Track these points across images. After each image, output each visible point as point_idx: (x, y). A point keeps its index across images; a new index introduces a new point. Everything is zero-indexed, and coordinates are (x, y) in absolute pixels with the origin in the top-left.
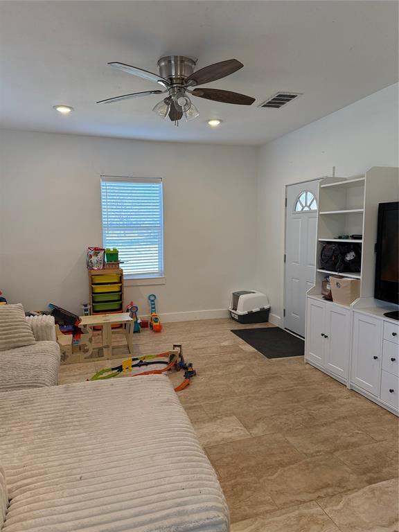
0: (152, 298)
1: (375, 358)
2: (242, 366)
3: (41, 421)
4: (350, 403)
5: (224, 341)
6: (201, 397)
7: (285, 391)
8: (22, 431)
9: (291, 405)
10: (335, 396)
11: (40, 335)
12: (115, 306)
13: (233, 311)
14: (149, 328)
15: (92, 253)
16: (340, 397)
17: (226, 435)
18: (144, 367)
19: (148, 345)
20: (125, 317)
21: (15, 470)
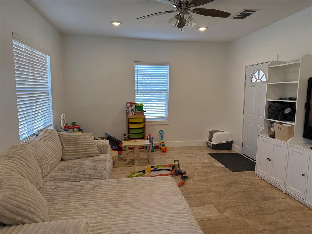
0: (161, 132)
1: (303, 175)
2: (216, 175)
3: (105, 198)
4: (286, 202)
5: (204, 160)
6: (192, 191)
7: (243, 192)
8: (96, 203)
9: (247, 200)
10: (275, 197)
11: (102, 150)
12: (141, 136)
13: (209, 142)
14: (159, 150)
15: (129, 106)
16: (278, 198)
17: (207, 215)
18: (158, 172)
19: (159, 159)
20: (147, 143)
21: (93, 225)
